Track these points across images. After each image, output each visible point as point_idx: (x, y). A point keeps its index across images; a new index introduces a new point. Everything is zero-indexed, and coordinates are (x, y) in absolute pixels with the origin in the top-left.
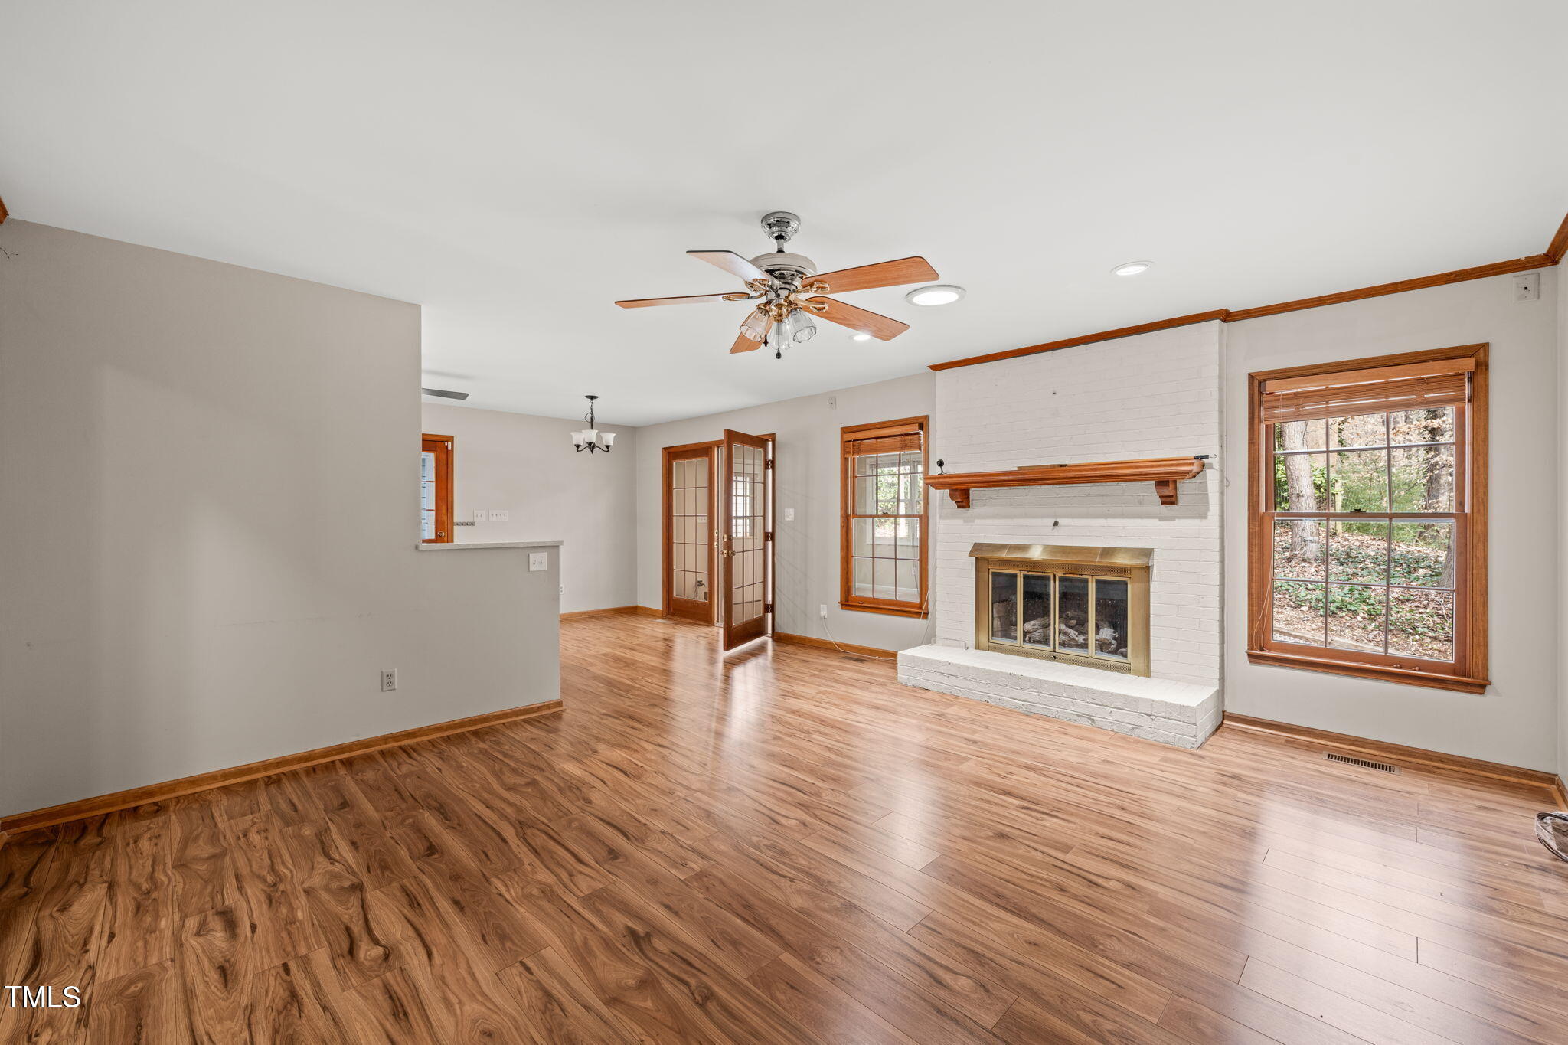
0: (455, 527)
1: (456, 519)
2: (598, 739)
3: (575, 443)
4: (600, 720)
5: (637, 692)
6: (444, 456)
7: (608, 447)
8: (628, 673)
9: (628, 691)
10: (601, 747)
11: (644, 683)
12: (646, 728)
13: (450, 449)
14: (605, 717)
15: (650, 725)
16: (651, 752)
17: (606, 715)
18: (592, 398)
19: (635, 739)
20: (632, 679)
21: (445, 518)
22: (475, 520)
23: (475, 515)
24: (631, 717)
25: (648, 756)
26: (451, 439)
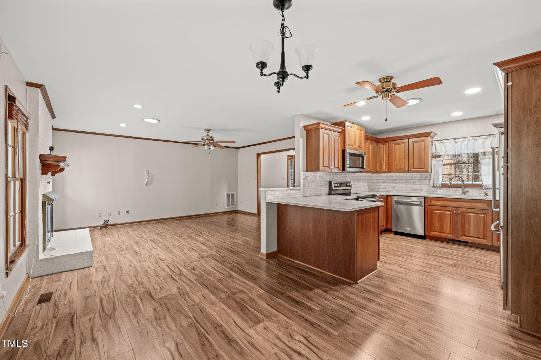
2: (242, 245)
4: (244, 251)
5: (229, 265)
8: (234, 284)
9: (234, 266)
10: (241, 243)
11: (224, 272)
12: (228, 248)
14: (242, 252)
15: (226, 249)
16: (228, 241)
17: (242, 253)
19: (232, 244)
20: (231, 277)
24: (233, 252)
25: (229, 241)
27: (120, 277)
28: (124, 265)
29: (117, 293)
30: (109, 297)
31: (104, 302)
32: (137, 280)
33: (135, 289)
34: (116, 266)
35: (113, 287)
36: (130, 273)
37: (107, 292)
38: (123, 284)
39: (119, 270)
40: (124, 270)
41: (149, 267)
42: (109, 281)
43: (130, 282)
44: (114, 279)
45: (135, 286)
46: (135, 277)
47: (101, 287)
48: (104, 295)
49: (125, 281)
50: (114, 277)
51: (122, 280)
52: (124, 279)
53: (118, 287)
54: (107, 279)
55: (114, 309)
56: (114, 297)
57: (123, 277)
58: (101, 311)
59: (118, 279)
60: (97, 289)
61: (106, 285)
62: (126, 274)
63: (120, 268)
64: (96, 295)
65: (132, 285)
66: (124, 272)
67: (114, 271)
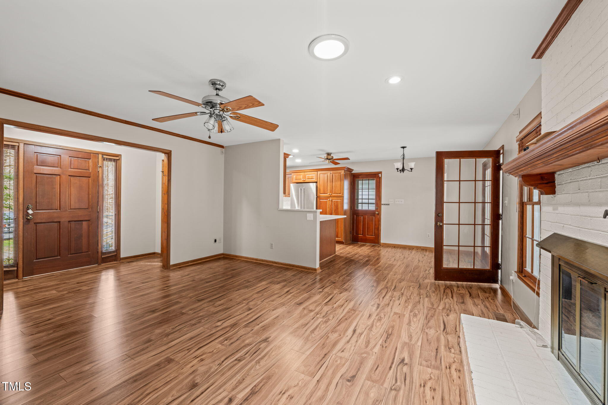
0: (382, 206)
1: (382, 203)
3: (396, 167)
6: (379, 179)
7: (411, 169)
13: (380, 176)
18: (403, 148)
21: (378, 202)
22: (390, 203)
23: (390, 201)
26: (381, 173)
27: (432, 308)
28: (421, 320)
29: (440, 296)
30: (447, 297)
31: (450, 295)
32: (420, 298)
33: (426, 294)
34: (430, 324)
35: (442, 302)
36: (422, 307)
37: (447, 300)
38: (433, 300)
39: (429, 315)
40: (425, 313)
41: (400, 304)
42: (444, 309)
43: (426, 299)
44: (439, 308)
45: (425, 296)
46: (419, 302)
47: (452, 307)
48: (449, 299)
49: (430, 302)
50: (437, 310)
51: (432, 304)
52: (430, 304)
53: (437, 300)
54: (445, 311)
55: (445, 290)
56: (443, 295)
57: (430, 306)
58: (453, 292)
59: (435, 307)
60: (455, 306)
61: (447, 306)
62: (425, 307)
63: (428, 318)
64: (456, 302)
65: (427, 297)
66: (426, 311)
67: (436, 317)
